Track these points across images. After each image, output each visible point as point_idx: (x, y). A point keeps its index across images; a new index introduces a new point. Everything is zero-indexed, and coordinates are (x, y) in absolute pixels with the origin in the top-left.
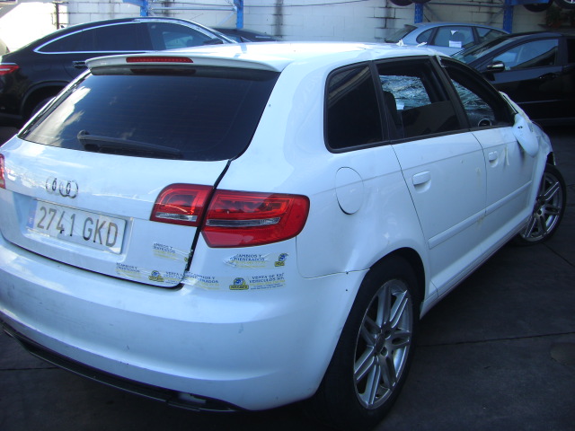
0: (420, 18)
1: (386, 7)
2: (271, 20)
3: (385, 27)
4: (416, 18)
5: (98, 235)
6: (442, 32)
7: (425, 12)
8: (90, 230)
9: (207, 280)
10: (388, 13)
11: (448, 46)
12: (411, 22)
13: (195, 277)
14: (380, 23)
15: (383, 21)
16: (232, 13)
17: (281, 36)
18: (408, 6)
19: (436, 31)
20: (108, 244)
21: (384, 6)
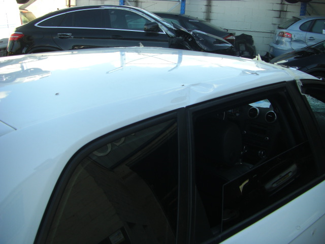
0: (303, 12)
1: (281, 4)
2: (204, 8)
3: (280, 17)
4: (301, 12)
6: (318, 23)
7: (308, 8)
10: (282, 8)
11: (321, 33)
12: (297, 15)
14: (277, 14)
15: (278, 13)
16: (178, 3)
17: (210, 20)
18: (297, 4)
19: (314, 22)
21: (280, 3)
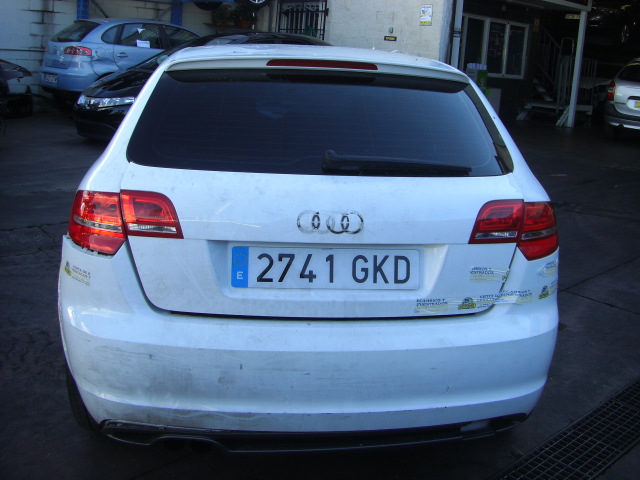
3: (42, 23)
4: (79, 12)
5: (379, 274)
6: (127, 29)
8: (365, 270)
9: (524, 294)
10: (46, 5)
13: (512, 294)
14: (37, 17)
15: (40, 14)
19: (121, 28)
20: (397, 281)
